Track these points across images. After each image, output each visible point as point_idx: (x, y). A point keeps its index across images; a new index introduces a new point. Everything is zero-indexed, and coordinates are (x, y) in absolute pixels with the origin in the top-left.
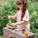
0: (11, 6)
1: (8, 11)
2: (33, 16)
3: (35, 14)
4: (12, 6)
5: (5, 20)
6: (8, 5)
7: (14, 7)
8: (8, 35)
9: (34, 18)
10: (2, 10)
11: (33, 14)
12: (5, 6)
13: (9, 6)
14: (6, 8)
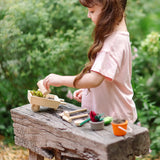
0: (50, 12)
1: (34, 37)
2: (145, 54)
3: (151, 43)
4: (53, 15)
5: (23, 74)
6: (36, 11)
7: (61, 16)
8: (34, 140)
9: (149, 59)
10: (10, 32)
11: (143, 44)
12: (24, 15)
13: (40, 13)
14: (28, 22)
